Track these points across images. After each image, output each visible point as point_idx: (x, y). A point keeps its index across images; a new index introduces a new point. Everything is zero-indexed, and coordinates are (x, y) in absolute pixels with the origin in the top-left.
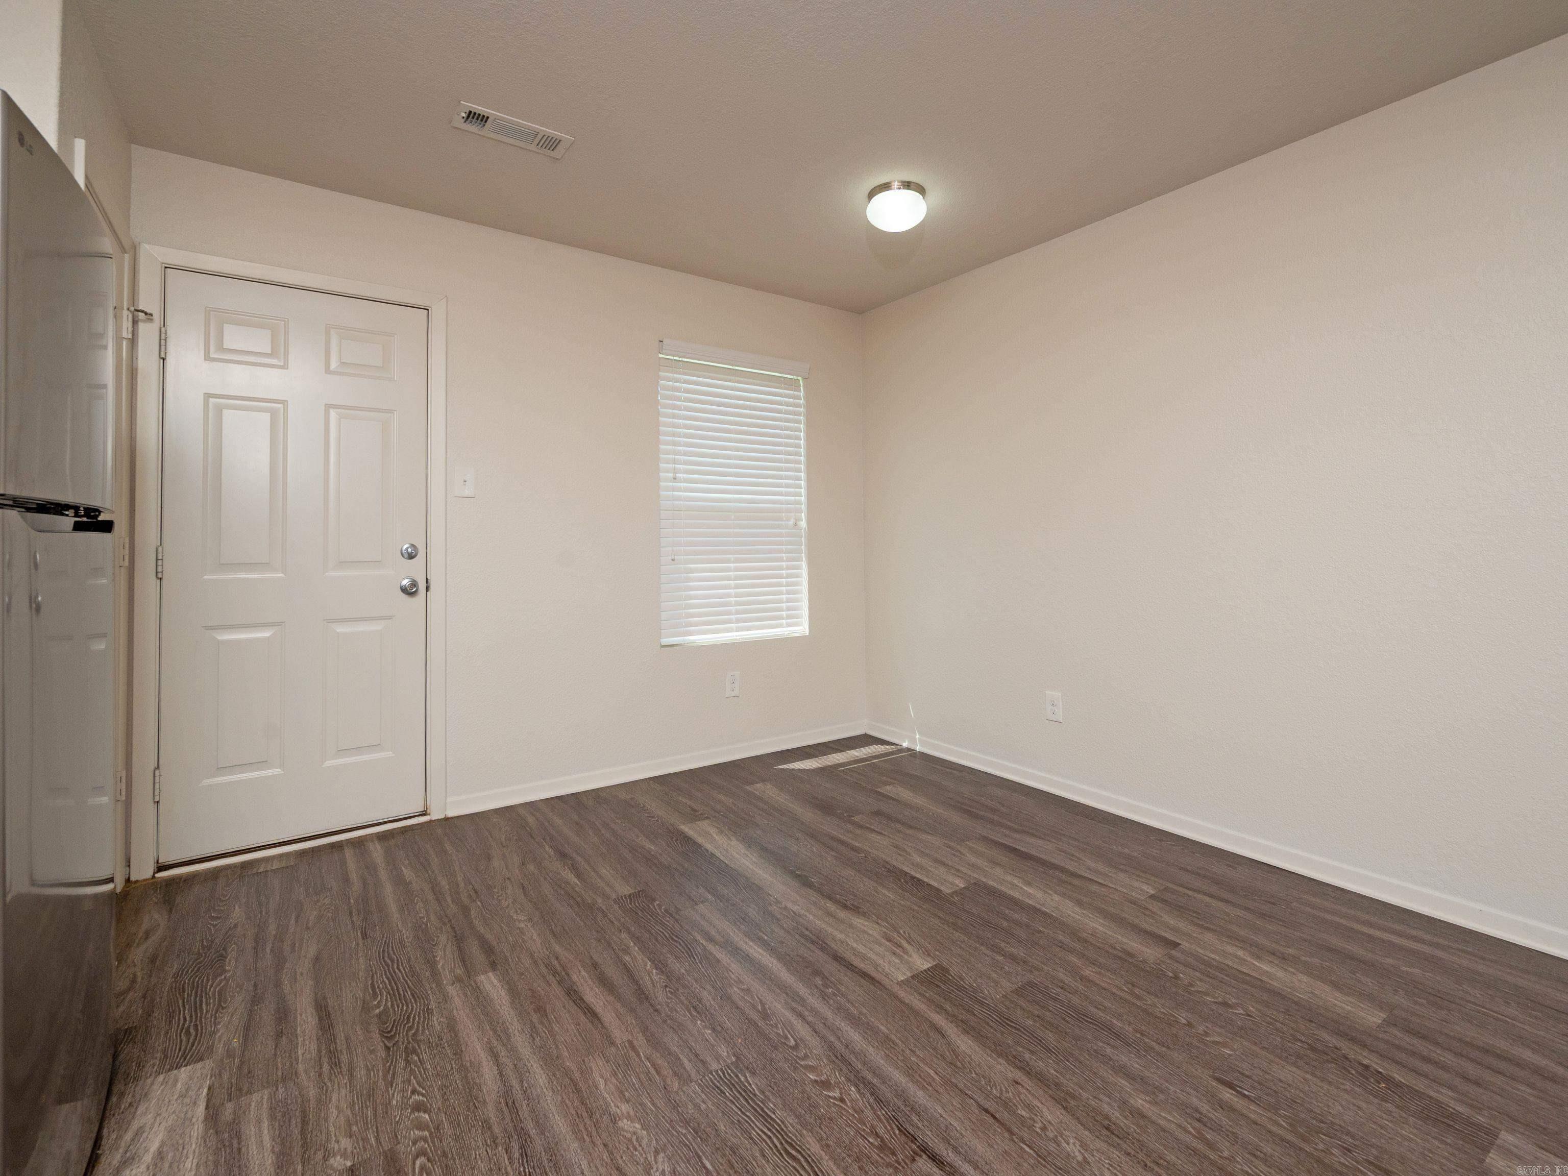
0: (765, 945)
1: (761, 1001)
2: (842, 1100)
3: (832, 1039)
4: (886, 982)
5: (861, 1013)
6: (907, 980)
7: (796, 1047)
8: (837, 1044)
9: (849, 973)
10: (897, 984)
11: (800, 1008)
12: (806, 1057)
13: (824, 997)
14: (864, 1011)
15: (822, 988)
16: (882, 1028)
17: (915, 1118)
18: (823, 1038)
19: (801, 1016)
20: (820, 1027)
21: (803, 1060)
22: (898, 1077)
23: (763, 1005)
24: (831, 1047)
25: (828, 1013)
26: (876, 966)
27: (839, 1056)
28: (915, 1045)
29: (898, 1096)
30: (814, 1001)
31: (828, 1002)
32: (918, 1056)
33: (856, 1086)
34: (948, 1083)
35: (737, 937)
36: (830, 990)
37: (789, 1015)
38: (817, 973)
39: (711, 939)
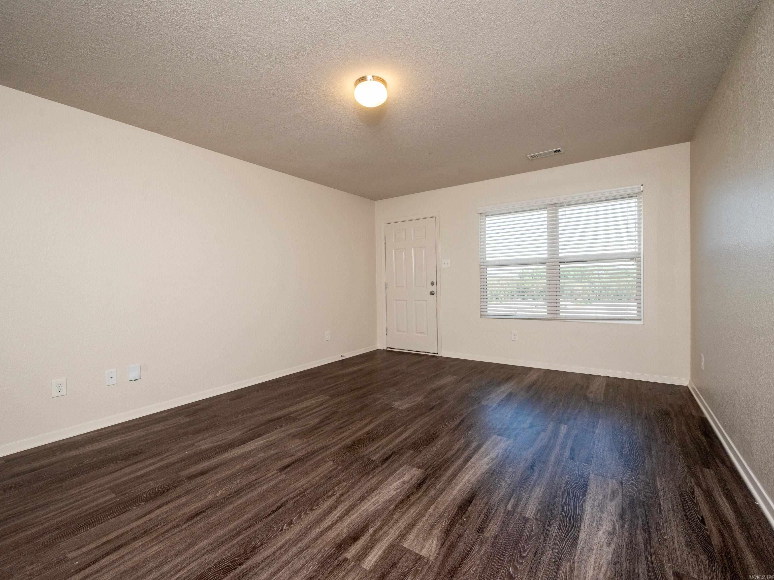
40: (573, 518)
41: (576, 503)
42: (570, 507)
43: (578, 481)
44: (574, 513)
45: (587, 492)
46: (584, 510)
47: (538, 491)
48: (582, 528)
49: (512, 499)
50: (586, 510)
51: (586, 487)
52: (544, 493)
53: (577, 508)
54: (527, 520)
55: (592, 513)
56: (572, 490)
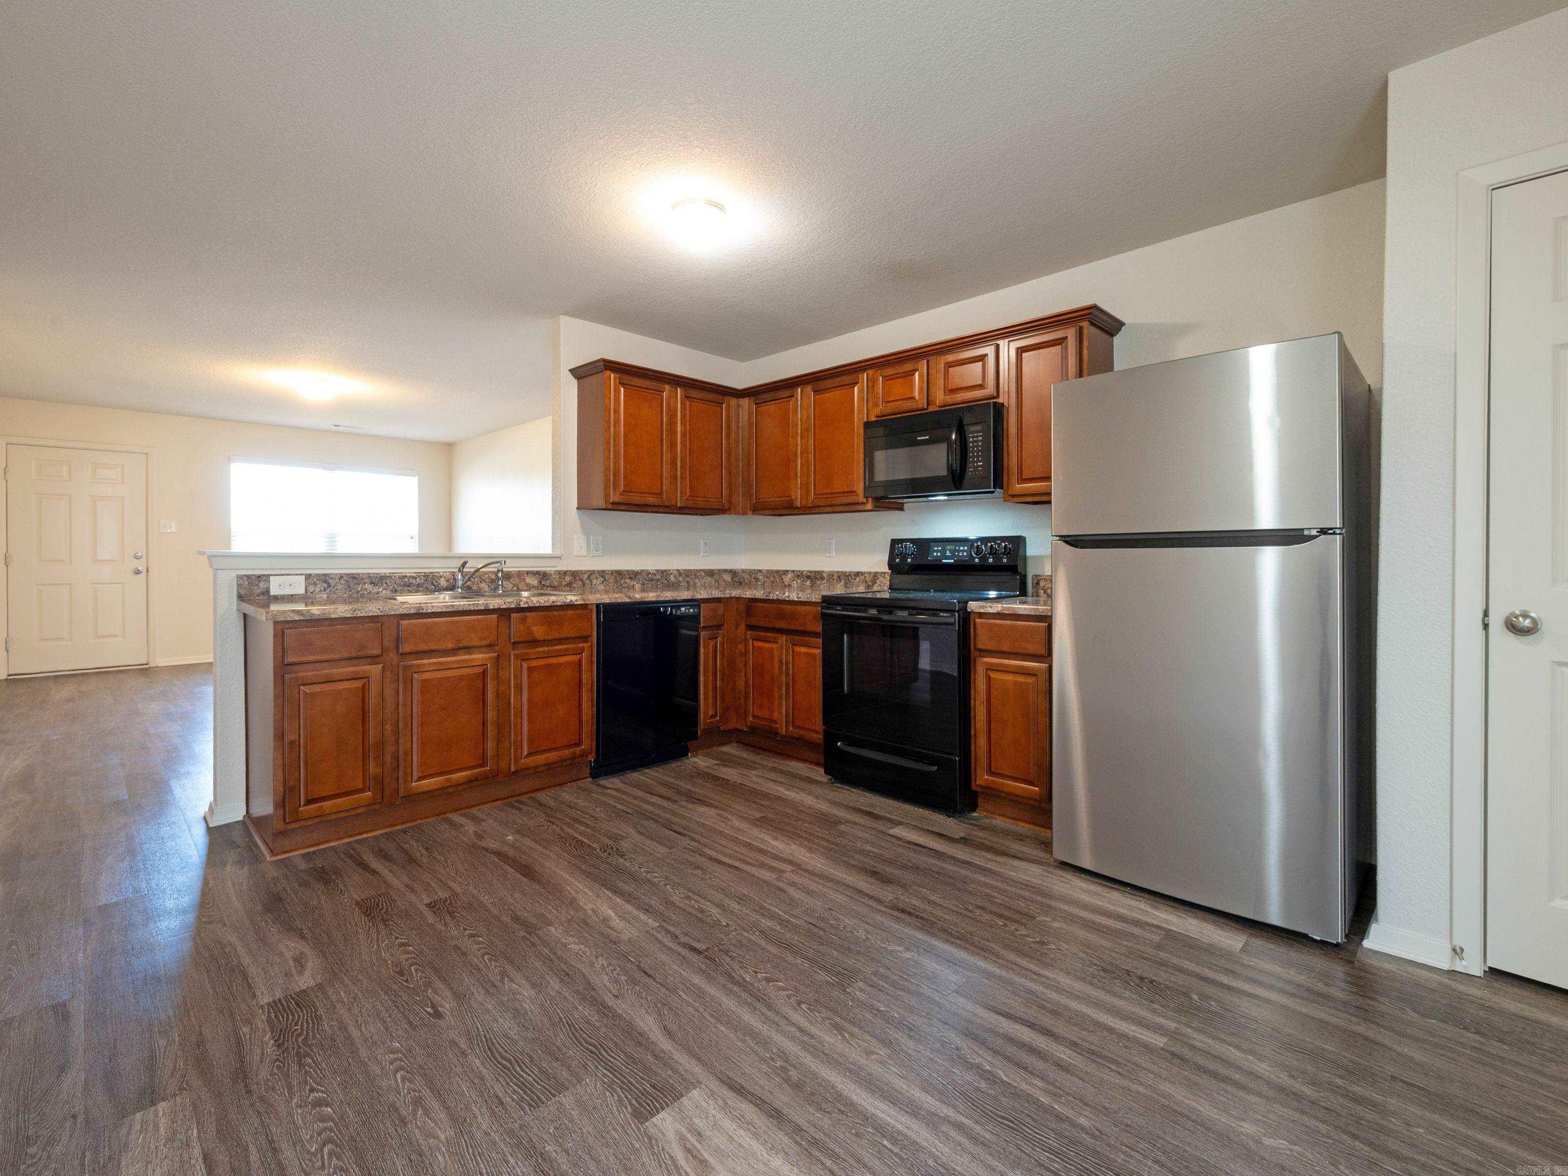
0: (882, 1130)
1: (848, 1042)
2: (756, 972)
3: (769, 1014)
4: (714, 1084)
5: (743, 1041)
6: (688, 1090)
7: (799, 1003)
8: (764, 1010)
9: (758, 1091)
10: (701, 1083)
11: (806, 1039)
12: (789, 997)
13: (783, 1054)
14: (739, 1044)
15: (787, 1065)
16: (722, 1028)
17: (703, 967)
18: (777, 1013)
19: (802, 1030)
20: (782, 1022)
21: (791, 995)
22: (711, 990)
23: (844, 1037)
24: (769, 1007)
25: (778, 1038)
26: (725, 1107)
27: (761, 1000)
28: (693, 1016)
29: (714, 978)
30: (792, 1048)
31: (778, 1049)
32: (692, 1007)
33: (746, 981)
34: (673, 990)
35: (922, 1135)
36: (778, 1065)
37: (813, 1030)
38: (798, 1086)
39: (959, 1127)
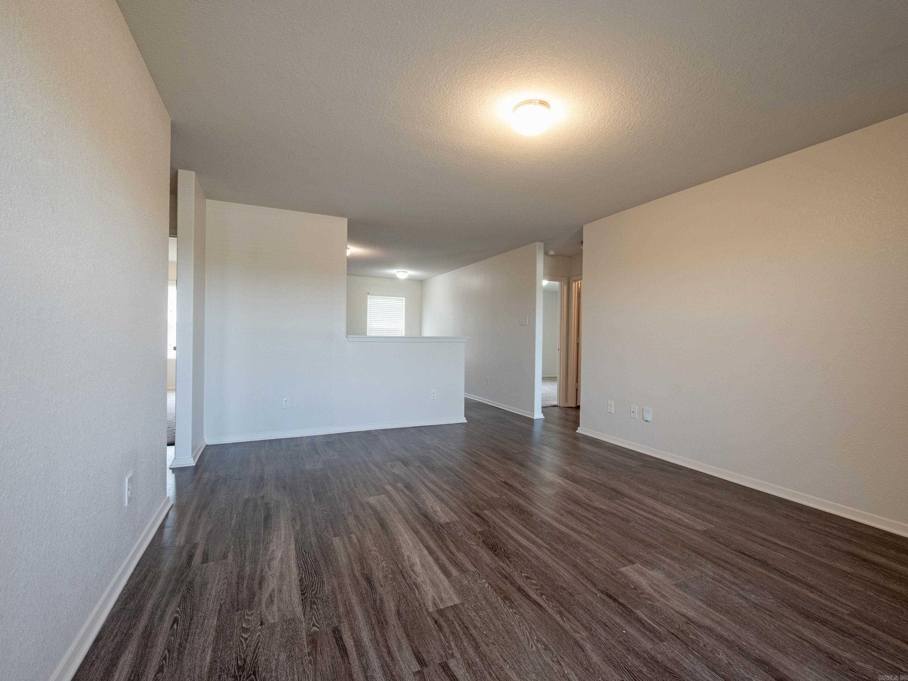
40: (303, 554)
41: (305, 568)
42: (309, 561)
43: (313, 593)
44: (304, 558)
45: (299, 586)
46: (297, 566)
47: (344, 560)
48: (294, 552)
49: (357, 541)
50: (295, 567)
51: (302, 591)
52: (337, 560)
53: (303, 564)
54: (335, 536)
55: (290, 567)
56: (315, 579)
